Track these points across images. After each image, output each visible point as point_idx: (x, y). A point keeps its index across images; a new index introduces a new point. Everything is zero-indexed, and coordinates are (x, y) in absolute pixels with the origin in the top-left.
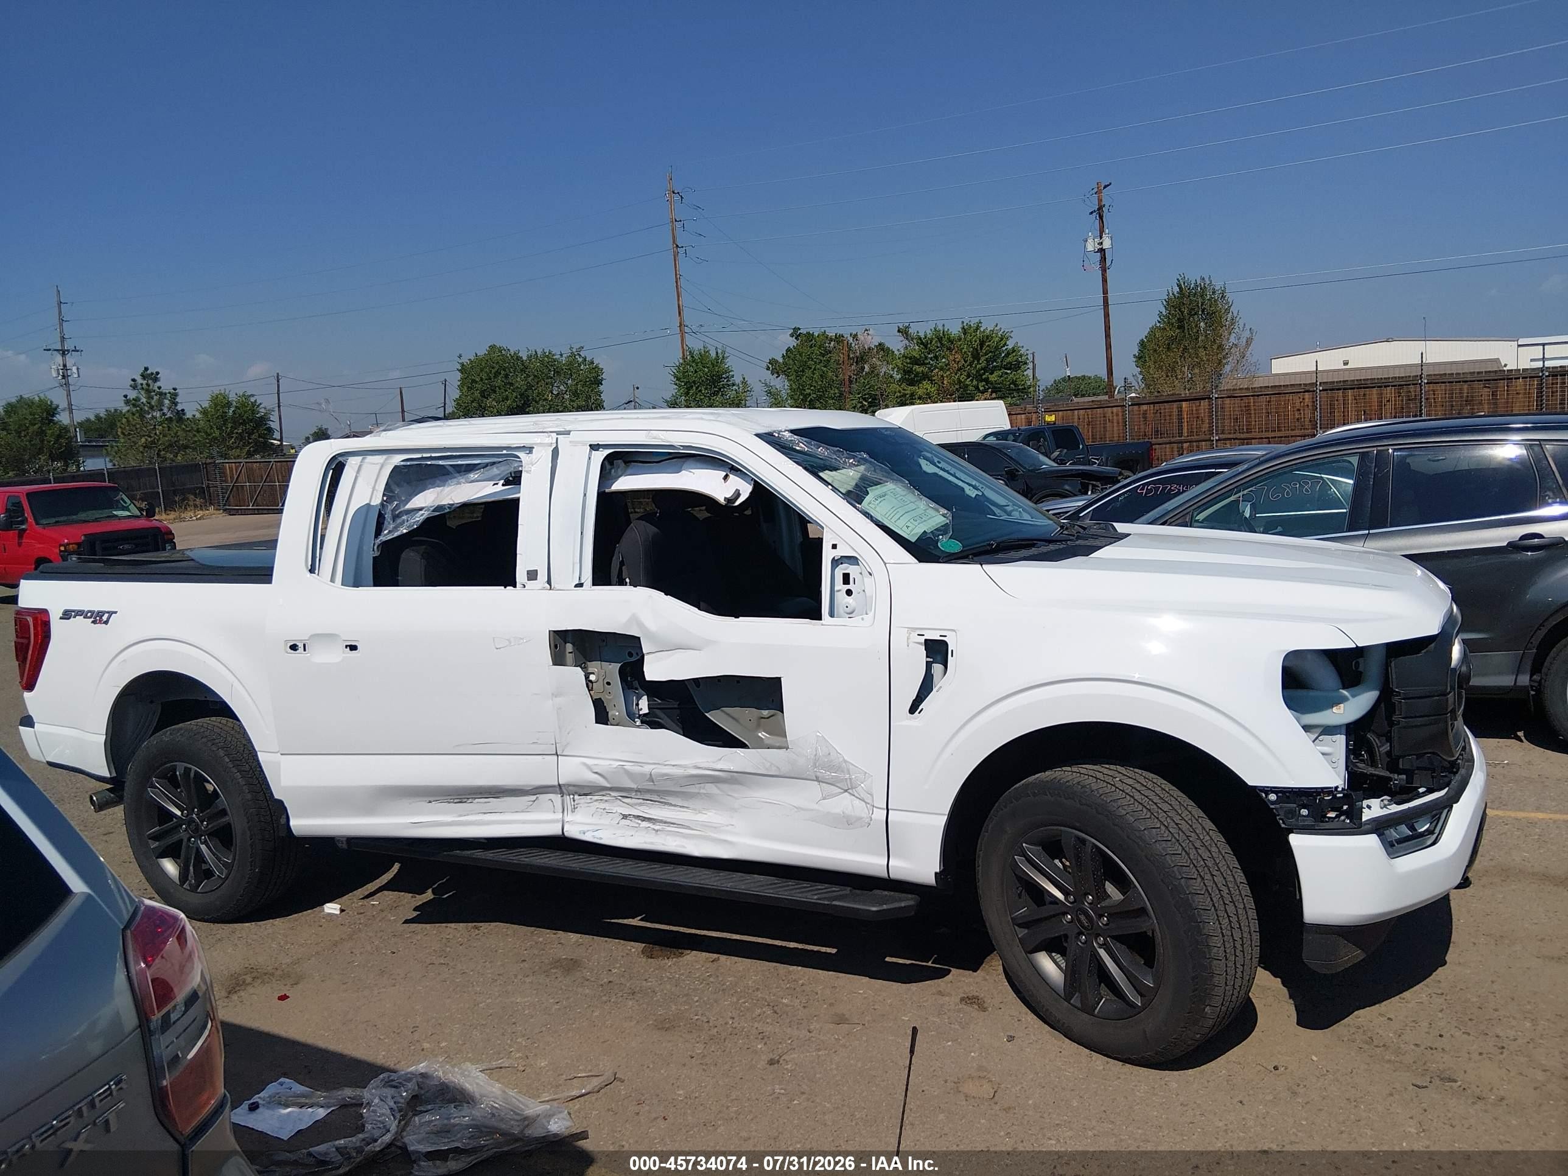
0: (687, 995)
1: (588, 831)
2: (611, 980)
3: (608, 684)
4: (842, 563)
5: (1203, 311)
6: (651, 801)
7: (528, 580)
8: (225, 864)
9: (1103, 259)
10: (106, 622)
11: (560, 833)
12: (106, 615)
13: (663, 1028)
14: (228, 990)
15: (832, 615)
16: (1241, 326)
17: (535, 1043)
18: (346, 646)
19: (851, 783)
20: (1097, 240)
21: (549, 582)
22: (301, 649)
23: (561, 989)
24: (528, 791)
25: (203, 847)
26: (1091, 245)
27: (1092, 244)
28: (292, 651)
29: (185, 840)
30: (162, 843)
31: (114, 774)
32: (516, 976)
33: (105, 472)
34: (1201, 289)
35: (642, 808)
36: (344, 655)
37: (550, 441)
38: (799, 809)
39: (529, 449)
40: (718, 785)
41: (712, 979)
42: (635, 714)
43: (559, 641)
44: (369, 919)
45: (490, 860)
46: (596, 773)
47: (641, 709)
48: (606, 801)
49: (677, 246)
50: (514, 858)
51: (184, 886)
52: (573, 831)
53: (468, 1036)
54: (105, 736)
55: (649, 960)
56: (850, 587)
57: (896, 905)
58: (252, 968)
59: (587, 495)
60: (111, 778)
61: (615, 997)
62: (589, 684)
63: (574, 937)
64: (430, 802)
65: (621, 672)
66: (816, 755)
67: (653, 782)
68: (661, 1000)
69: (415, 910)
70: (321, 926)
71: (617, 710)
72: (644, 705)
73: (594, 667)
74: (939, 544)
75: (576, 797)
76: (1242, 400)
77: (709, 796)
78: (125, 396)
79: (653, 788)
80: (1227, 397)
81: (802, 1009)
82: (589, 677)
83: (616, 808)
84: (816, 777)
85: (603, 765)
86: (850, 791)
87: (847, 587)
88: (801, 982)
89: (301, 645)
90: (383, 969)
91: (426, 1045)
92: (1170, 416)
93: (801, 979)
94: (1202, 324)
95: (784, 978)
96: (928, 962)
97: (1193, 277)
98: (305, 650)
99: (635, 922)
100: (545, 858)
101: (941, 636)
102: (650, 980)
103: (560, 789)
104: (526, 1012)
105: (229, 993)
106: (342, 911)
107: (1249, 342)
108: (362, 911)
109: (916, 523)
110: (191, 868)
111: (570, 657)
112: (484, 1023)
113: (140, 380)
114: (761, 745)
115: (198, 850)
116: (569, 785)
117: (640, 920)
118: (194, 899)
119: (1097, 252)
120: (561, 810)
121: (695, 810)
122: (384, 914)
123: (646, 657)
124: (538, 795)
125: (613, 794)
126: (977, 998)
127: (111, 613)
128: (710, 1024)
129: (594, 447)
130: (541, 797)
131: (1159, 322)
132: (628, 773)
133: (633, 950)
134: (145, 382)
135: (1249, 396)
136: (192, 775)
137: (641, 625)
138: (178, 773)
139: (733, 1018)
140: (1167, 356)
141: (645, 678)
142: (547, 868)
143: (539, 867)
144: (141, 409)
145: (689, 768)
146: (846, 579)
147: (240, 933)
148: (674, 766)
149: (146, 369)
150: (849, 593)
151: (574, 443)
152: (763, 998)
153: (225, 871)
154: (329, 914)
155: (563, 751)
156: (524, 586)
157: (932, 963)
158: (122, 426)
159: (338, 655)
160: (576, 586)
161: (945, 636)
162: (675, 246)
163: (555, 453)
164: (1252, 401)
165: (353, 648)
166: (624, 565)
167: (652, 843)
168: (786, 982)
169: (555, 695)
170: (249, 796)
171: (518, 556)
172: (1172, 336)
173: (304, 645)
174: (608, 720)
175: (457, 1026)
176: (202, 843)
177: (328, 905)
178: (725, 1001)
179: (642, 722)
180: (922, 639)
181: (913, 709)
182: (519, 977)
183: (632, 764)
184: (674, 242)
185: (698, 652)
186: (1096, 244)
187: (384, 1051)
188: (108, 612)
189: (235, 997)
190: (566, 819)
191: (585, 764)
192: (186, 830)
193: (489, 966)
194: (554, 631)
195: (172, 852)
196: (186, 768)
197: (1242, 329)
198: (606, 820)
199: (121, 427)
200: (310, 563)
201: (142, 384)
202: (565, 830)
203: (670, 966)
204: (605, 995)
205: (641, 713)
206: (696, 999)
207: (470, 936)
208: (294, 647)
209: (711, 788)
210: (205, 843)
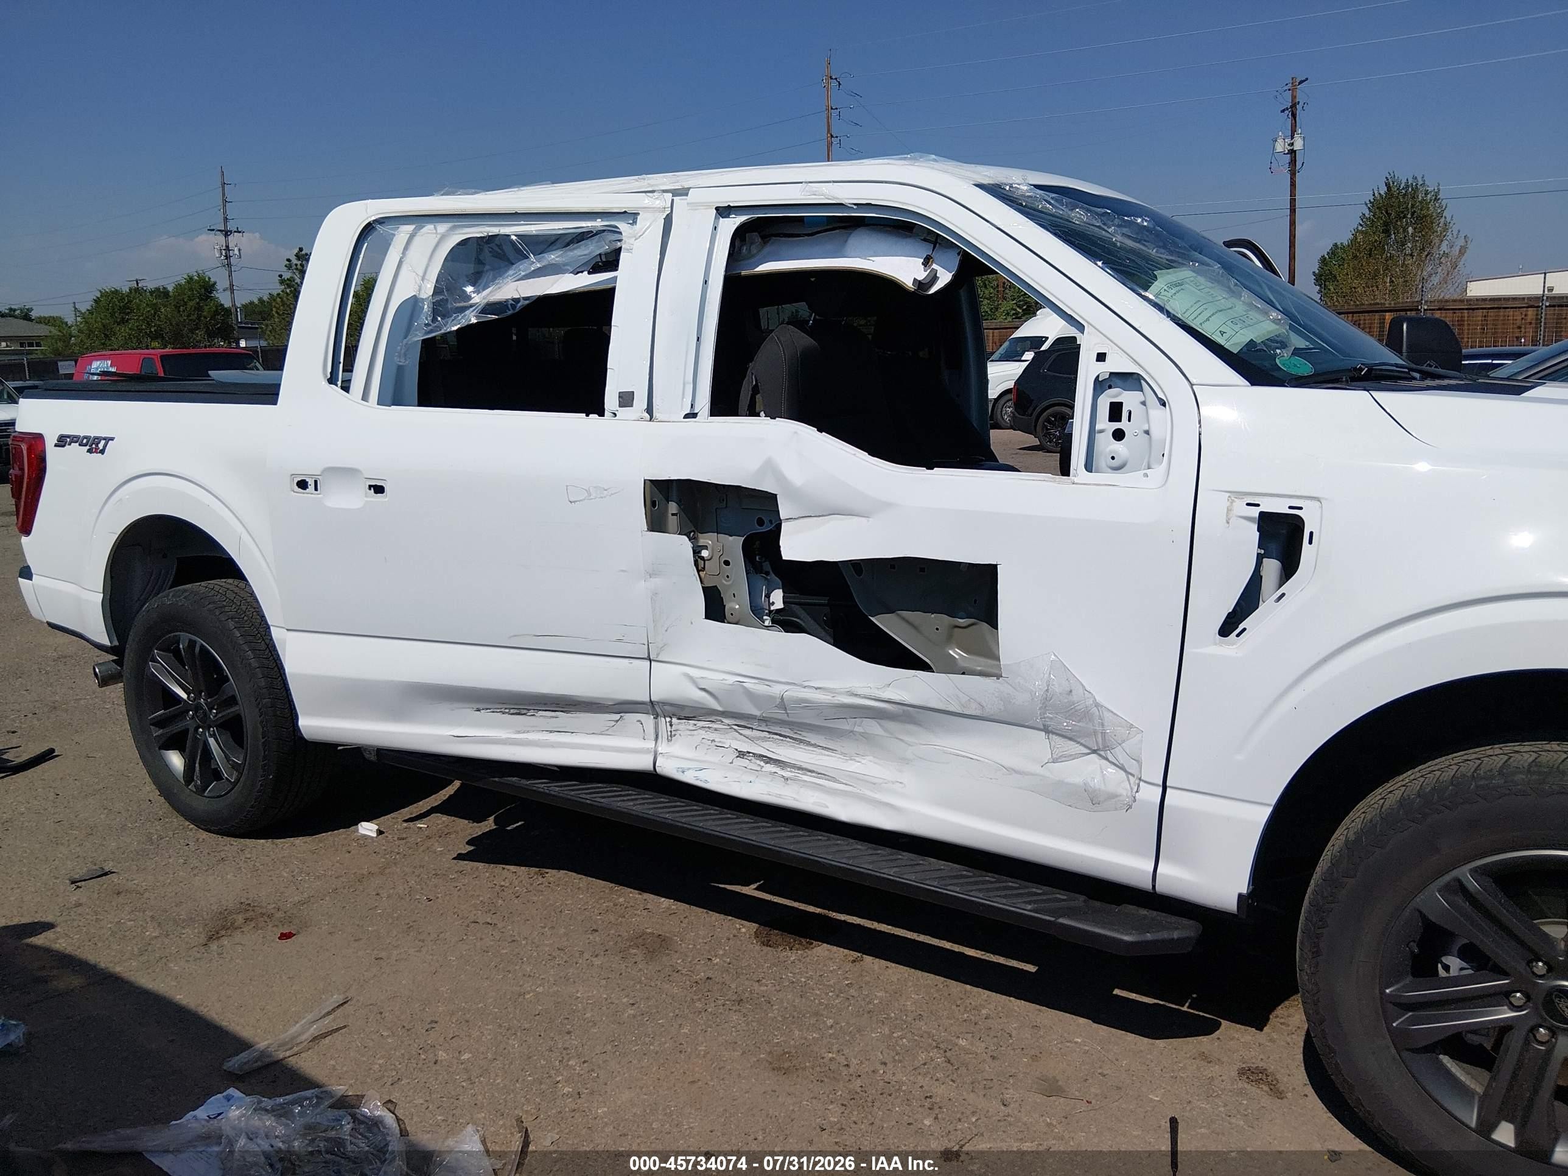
0: (817, 1014)
1: (689, 769)
2: (710, 975)
3: (727, 563)
4: (1110, 387)
5: (1413, 214)
6: (780, 735)
7: (620, 406)
8: (235, 766)
9: (1293, 162)
10: (102, 452)
11: (652, 768)
12: (103, 442)
13: (779, 1069)
14: (210, 934)
15: (1089, 467)
16: (1455, 233)
17: (593, 1070)
18: (370, 487)
19: (1104, 739)
20: (1288, 141)
21: (650, 410)
22: (311, 487)
23: (640, 982)
24: (608, 707)
25: (211, 741)
26: (1281, 146)
27: (1282, 144)
28: (300, 490)
29: (191, 730)
30: (166, 730)
31: (116, 643)
32: (582, 953)
33: (259, 350)
34: (1412, 190)
35: (766, 745)
36: (366, 499)
37: (663, 204)
38: (1011, 770)
39: (631, 216)
40: (882, 722)
41: (852, 992)
42: (763, 609)
43: (658, 497)
44: (410, 848)
45: (554, 796)
46: (704, 690)
47: (773, 603)
48: (716, 730)
49: (832, 136)
50: (588, 796)
51: (190, 787)
52: (668, 768)
53: (502, 1046)
54: (102, 595)
55: (764, 948)
56: (1123, 425)
57: (1164, 935)
58: (249, 904)
59: (710, 282)
60: (111, 647)
61: (713, 1005)
62: (699, 563)
63: (665, 902)
64: (478, 710)
65: (746, 547)
66: (1047, 690)
67: (785, 709)
68: (780, 1019)
69: (469, 843)
70: (349, 852)
71: (737, 601)
72: (777, 599)
73: (706, 539)
74: (1277, 361)
75: (674, 720)
76: (1455, 313)
77: (866, 737)
78: (280, 276)
79: (785, 717)
80: (1438, 310)
81: (989, 1060)
82: (700, 552)
83: (729, 741)
84: (1044, 725)
85: (715, 679)
86: (1102, 753)
87: (1116, 425)
88: (984, 1012)
89: (311, 482)
90: (411, 924)
91: (442, 1055)
92: (1370, 328)
93: (984, 1007)
94: (1410, 230)
95: (958, 1003)
96: (1183, 1006)
97: (1404, 176)
98: (316, 489)
99: (750, 890)
100: (628, 800)
101: (1290, 507)
102: (764, 981)
103: (654, 708)
104: (588, 1015)
105: (210, 938)
106: (380, 832)
107: (1462, 251)
108: (404, 836)
109: (1237, 328)
110: (197, 765)
111: (673, 522)
112: (527, 1026)
113: (294, 261)
114: (952, 668)
115: (206, 745)
116: (664, 703)
117: (755, 889)
118: (201, 804)
119: (1287, 154)
120: (653, 737)
121: (842, 754)
122: (429, 843)
123: (784, 525)
124: (621, 714)
125: (726, 721)
126: (1263, 1071)
127: (108, 440)
128: (851, 1070)
129: (724, 211)
130: (627, 716)
131: (1361, 225)
132: (750, 695)
133: (743, 930)
134: (299, 263)
135: (1463, 309)
136: (197, 649)
137: (780, 478)
138: (181, 646)
139: (885, 1064)
140: (1368, 263)
141: (782, 557)
142: (628, 815)
143: (620, 813)
144: (295, 289)
145: (840, 693)
146: (1116, 411)
147: (249, 853)
148: (816, 689)
149: (301, 249)
150: (1119, 435)
151: (694, 206)
152: (929, 1033)
153: (235, 774)
154: (365, 835)
155: (658, 655)
156: (615, 415)
157: (1188, 1007)
158: (277, 306)
159: (357, 498)
160: (687, 416)
161: (1300, 508)
162: (829, 135)
163: (668, 221)
164: (1466, 315)
165: (379, 490)
166: (758, 393)
167: (780, 796)
168: (962, 1009)
169: (652, 574)
170: (263, 683)
171: (609, 372)
172: (1376, 241)
173: (316, 482)
174: (725, 618)
175: (490, 1027)
176: (211, 736)
177: (363, 823)
178: (872, 1032)
179: (773, 621)
180: (1255, 512)
181: (1230, 626)
182: (586, 956)
183: (756, 681)
184: (829, 131)
185: (863, 519)
186: (1286, 144)
187: (382, 1057)
188: (104, 439)
189: (214, 946)
190: (660, 750)
191: (687, 676)
192: (193, 717)
193: (549, 933)
194: (654, 483)
195: (176, 742)
196: (190, 641)
197: (1455, 237)
198: (714, 757)
199: (275, 307)
200: (329, 370)
201: (296, 265)
202: (657, 765)
203: (793, 962)
204: (699, 1000)
205: (772, 608)
206: (830, 1022)
207: (532, 884)
208: (303, 485)
209: (872, 727)
210: (213, 736)
